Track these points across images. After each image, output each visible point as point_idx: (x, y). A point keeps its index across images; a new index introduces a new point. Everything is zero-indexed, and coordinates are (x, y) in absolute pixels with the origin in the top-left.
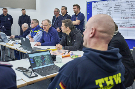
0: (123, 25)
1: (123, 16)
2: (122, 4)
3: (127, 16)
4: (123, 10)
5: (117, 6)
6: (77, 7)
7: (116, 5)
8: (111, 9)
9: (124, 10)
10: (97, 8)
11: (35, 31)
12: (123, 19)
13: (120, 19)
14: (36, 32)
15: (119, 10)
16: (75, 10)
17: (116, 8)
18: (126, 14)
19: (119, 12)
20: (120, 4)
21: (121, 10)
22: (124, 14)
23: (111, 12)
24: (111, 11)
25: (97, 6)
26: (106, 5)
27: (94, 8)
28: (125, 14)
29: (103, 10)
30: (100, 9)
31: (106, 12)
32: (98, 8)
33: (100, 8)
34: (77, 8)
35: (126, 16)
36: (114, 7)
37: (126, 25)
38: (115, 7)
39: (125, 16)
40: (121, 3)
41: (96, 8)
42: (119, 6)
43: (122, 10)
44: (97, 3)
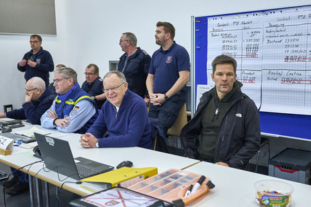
0: (291, 76)
1: (290, 54)
2: (286, 23)
3: (302, 54)
4: (290, 38)
5: (274, 29)
6: (164, 29)
7: (271, 26)
8: (257, 36)
9: (293, 38)
10: (221, 33)
11: (67, 102)
12: (290, 63)
13: (282, 62)
14: (73, 103)
15: (279, 39)
16: (159, 35)
17: (272, 34)
18: (298, 49)
19: (281, 43)
20: (282, 22)
21: (284, 39)
22: (292, 49)
23: (257, 43)
24: (257, 40)
25: (220, 28)
26: (244, 25)
27: (214, 33)
28: (295, 49)
29: (236, 39)
30: (229, 36)
31: (245, 44)
32: (224, 33)
33: (228, 33)
34: (164, 31)
35: (298, 55)
36: (267, 32)
37: (299, 76)
38: (269, 29)
39: (294, 54)
40: (283, 20)
41: (217, 33)
42: (279, 29)
43: (287, 38)
44: (219, 21)
